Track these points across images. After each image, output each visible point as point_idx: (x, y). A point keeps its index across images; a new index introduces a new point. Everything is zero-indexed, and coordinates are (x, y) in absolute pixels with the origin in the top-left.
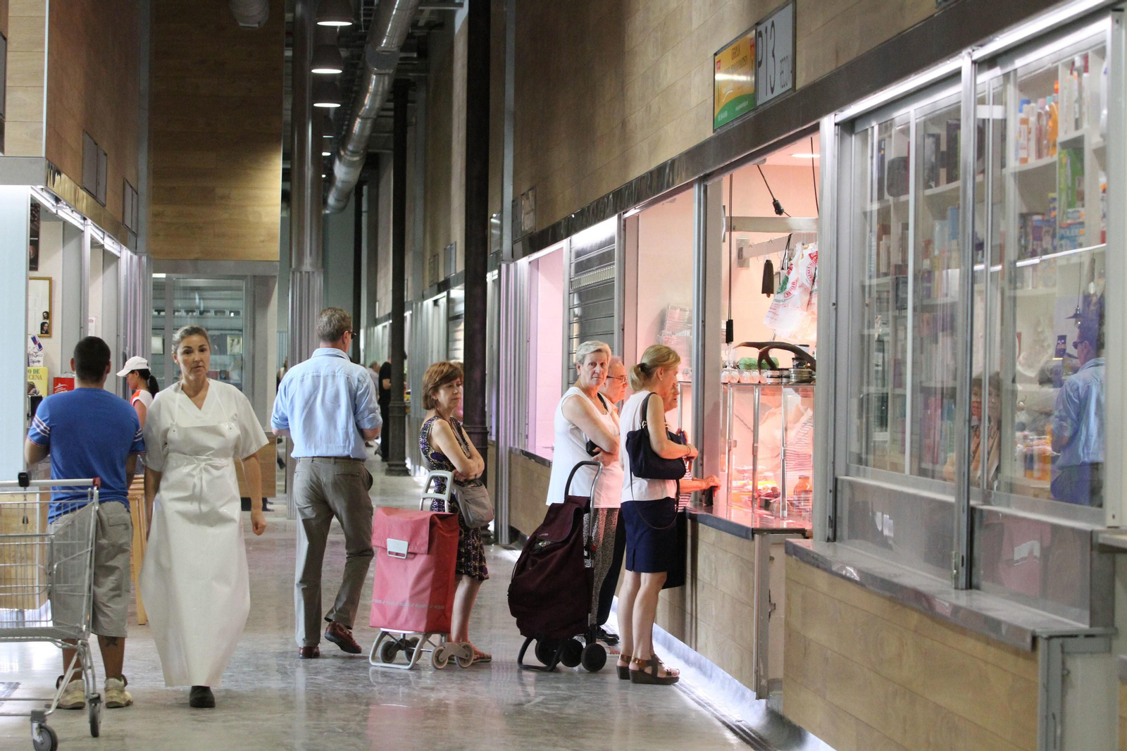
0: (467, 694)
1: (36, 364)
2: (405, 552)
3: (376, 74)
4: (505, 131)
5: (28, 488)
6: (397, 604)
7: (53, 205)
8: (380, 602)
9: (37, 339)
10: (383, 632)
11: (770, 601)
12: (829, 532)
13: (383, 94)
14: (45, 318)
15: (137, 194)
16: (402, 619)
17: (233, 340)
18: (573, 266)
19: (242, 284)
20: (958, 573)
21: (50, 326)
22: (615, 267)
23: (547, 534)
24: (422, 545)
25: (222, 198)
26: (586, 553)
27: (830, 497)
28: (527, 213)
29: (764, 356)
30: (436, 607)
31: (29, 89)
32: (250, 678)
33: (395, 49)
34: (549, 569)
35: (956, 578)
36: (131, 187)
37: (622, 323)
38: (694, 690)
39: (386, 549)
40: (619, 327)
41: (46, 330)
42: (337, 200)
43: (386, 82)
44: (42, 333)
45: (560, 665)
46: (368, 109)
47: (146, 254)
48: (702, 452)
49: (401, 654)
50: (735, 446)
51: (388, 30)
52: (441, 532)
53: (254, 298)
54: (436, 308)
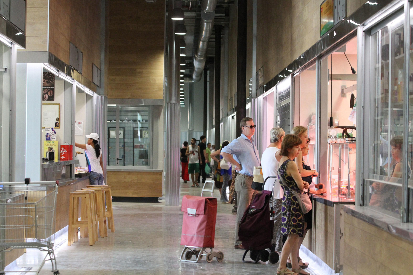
0: (218, 272)
1: (53, 139)
2: (195, 214)
3: (206, 22)
4: (253, 44)
5: (29, 185)
6: (191, 235)
7: (57, 73)
8: (185, 234)
9: (54, 129)
10: (186, 247)
11: (340, 232)
12: (361, 202)
13: (209, 31)
14: (57, 120)
15: (100, 70)
16: (193, 242)
17: (145, 132)
18: (278, 98)
19: (148, 109)
20: (403, 216)
21: (59, 124)
22: (291, 97)
23: (254, 206)
24: (202, 211)
25: (139, 73)
26: (271, 214)
27: (361, 187)
28: (260, 78)
29: (345, 131)
30: (207, 237)
31: (42, 23)
32: (129, 266)
33: (212, 11)
34: (254, 221)
35: (403, 218)
36: (97, 67)
37: (293, 121)
38: (313, 270)
39: (187, 212)
40: (292, 123)
41: (57, 125)
42: (196, 76)
43: (210, 25)
44: (56, 127)
45: (260, 261)
46: (204, 37)
47: (104, 95)
48: (319, 172)
49: (194, 256)
50: (333, 170)
51: (208, 3)
52: (210, 205)
53: (153, 114)
54: (233, 119)
